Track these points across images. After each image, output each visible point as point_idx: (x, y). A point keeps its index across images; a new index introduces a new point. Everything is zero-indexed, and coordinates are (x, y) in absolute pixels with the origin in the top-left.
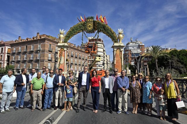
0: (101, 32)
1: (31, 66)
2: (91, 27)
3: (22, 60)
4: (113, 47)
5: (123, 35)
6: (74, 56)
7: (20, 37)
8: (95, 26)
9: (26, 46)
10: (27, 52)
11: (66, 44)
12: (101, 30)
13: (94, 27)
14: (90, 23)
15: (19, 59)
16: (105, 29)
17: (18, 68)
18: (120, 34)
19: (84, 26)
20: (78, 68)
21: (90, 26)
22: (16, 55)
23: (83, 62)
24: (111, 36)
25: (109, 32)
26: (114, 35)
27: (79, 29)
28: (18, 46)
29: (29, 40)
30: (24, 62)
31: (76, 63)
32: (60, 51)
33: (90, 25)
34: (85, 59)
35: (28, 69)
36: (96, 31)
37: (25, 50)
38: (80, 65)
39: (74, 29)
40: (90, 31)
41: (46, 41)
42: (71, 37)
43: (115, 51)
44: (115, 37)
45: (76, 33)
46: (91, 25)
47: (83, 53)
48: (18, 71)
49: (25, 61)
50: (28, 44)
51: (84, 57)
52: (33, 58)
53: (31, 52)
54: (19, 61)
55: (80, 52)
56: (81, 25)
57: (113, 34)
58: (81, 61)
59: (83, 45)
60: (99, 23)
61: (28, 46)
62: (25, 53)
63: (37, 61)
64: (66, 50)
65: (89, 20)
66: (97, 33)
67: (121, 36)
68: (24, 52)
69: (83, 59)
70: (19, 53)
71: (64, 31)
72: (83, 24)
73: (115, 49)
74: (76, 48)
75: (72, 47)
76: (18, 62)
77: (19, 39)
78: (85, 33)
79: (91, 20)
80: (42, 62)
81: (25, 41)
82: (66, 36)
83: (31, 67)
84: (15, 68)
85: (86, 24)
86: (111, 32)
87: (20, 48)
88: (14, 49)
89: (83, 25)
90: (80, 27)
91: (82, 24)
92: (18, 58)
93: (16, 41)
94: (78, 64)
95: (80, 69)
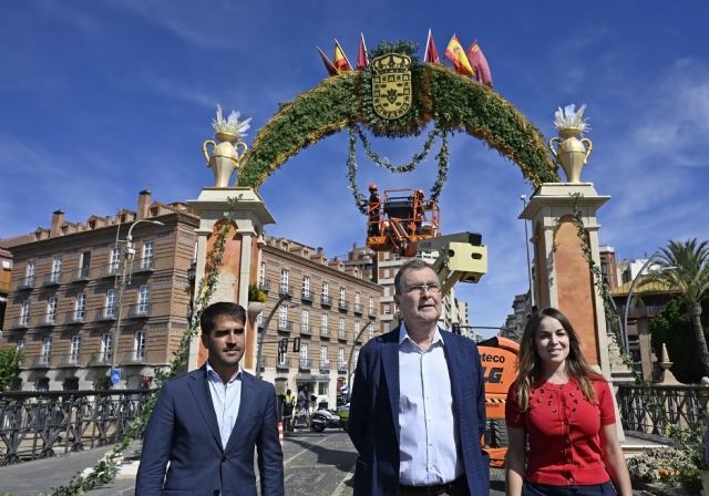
0: (456, 132)
1: (103, 350)
2: (401, 99)
3: (62, 320)
4: (535, 210)
5: (586, 144)
6: (317, 300)
7: (58, 213)
8: (424, 92)
9: (87, 255)
10: (87, 282)
11: (249, 195)
12: (456, 116)
13: (415, 100)
14: (392, 79)
15: (48, 320)
16: (480, 113)
17: (42, 362)
18: (565, 134)
19: (358, 95)
20: (333, 358)
21: (392, 95)
22: (33, 299)
23: (358, 327)
24: (520, 150)
25: (506, 125)
26: (534, 142)
27: (330, 114)
28: (48, 255)
29: (100, 225)
30: (71, 330)
31: (325, 333)
32: (214, 239)
33: (392, 86)
34: (365, 313)
35: (88, 367)
36: (431, 125)
37: (79, 276)
38: (342, 342)
39: (299, 112)
40: (391, 121)
41: (181, 228)
42: (281, 158)
43: (548, 234)
44: (540, 153)
45: (311, 136)
46: (400, 90)
47: (358, 288)
48: (40, 375)
49: (79, 325)
50: (95, 247)
51: (362, 306)
52: (115, 310)
53: (108, 283)
54: (50, 328)
55: (342, 283)
56: (341, 91)
57: (526, 135)
58: (347, 324)
59: (356, 257)
60: (443, 77)
61: (94, 253)
62: (77, 288)
63: (136, 324)
64: (252, 229)
65: (386, 61)
66: (436, 133)
67: (576, 145)
68: (75, 283)
69: (358, 315)
70: (49, 290)
71: (241, 120)
72: (351, 81)
73: (548, 221)
74: (326, 264)
75: (307, 257)
76: (44, 332)
77: (55, 221)
78: (368, 133)
79: (397, 60)
80: (158, 331)
81: (80, 230)
82: (253, 153)
83: (102, 356)
84: (26, 364)
85: (370, 82)
86: (518, 128)
87: (55, 265)
88: (30, 270)
89: (355, 92)
90: (336, 102)
91: (346, 85)
92: (44, 314)
93: (38, 234)
94: (334, 335)
95: (346, 363)
